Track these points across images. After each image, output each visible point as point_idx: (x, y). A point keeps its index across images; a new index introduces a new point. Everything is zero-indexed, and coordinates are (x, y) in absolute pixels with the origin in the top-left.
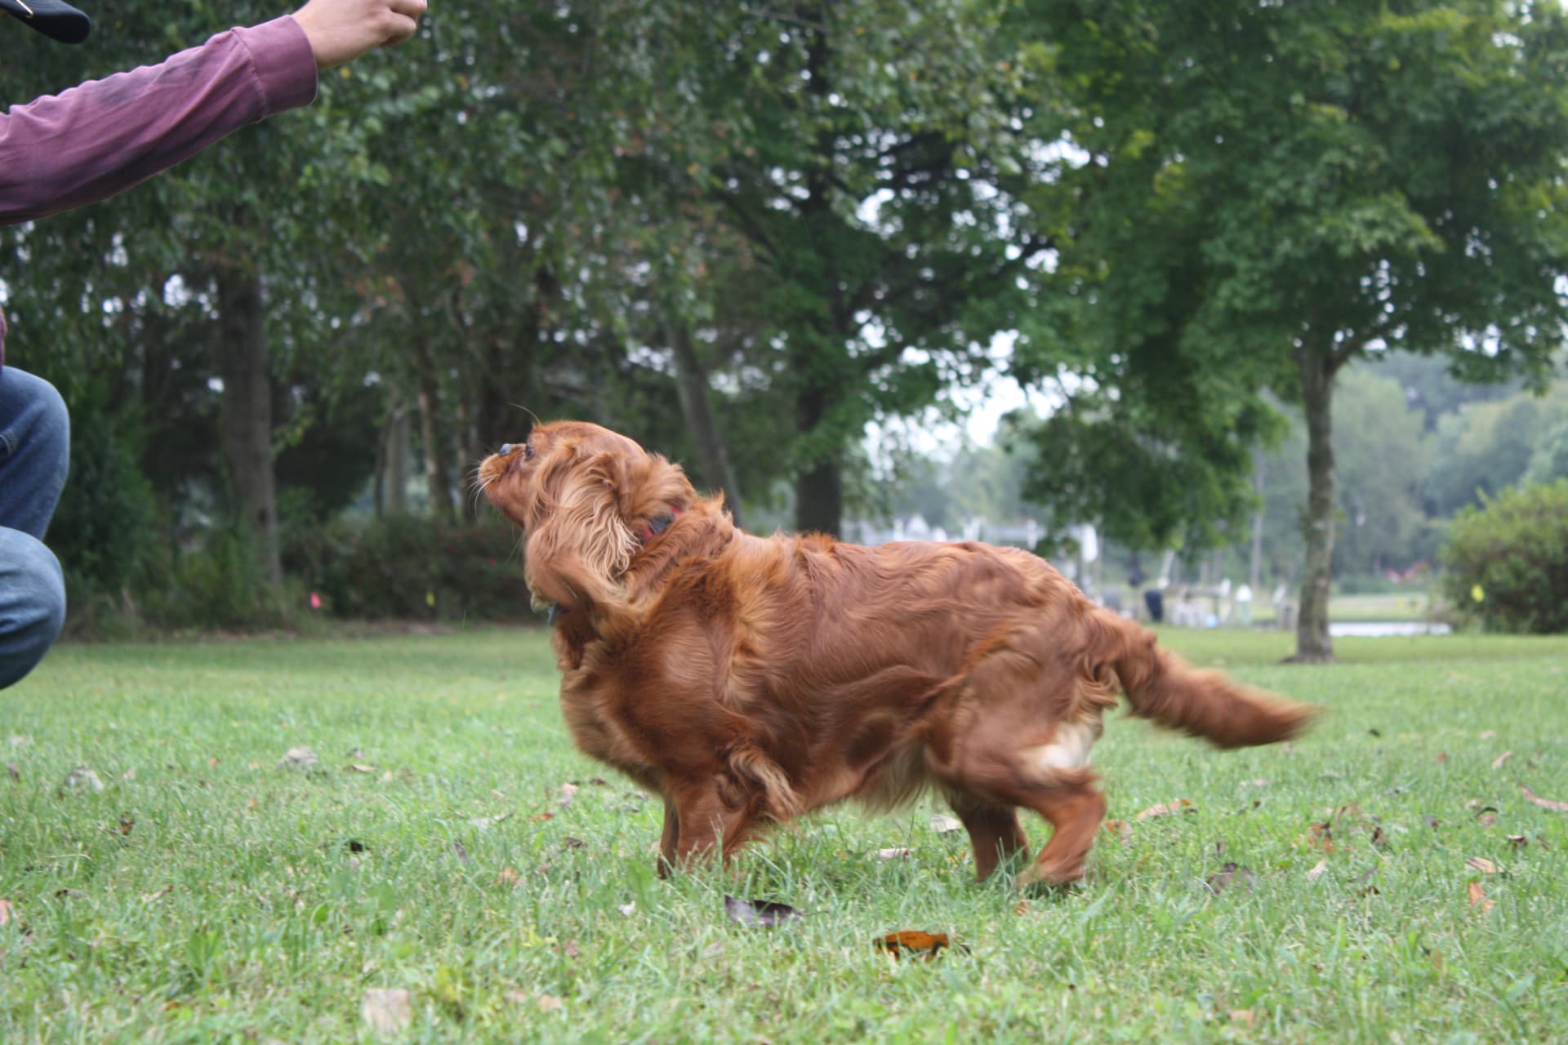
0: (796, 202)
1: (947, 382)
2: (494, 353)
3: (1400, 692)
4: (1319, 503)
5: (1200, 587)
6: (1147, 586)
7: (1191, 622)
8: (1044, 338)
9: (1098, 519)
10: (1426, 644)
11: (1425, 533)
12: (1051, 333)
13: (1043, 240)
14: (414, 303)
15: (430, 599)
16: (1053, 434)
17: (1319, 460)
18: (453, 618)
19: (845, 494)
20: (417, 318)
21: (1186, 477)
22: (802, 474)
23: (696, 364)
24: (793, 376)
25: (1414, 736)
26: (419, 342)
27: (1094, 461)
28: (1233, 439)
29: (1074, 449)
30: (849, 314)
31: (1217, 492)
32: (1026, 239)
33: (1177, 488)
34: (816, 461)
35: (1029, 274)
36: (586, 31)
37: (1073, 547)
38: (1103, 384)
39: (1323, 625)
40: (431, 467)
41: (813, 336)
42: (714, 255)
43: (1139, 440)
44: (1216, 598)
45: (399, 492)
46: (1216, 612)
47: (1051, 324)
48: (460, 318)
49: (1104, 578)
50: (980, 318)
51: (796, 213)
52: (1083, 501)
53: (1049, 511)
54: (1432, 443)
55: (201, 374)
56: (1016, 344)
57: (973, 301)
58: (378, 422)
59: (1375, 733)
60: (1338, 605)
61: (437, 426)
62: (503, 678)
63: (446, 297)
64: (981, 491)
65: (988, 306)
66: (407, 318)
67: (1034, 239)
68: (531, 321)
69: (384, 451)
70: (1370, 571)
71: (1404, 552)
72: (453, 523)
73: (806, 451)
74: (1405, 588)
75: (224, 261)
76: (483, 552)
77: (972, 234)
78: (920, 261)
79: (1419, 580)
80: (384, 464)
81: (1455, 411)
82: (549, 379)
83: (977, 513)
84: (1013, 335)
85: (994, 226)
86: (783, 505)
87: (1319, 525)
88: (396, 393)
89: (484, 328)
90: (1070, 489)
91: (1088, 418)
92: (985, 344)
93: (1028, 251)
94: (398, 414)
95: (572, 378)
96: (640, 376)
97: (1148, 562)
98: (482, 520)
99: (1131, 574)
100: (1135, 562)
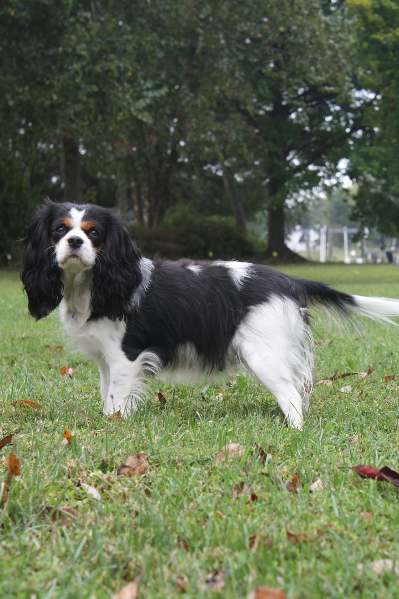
0: (267, 112)
1: (323, 178)
6: (387, 249)
8: (359, 161)
12: (362, 160)
16: (360, 196)
22: (270, 211)
23: (229, 171)
27: (375, 206)
29: (368, 201)
34: (276, 205)
38: (378, 178)
40: (136, 208)
47: (362, 156)
50: (336, 154)
51: (267, 116)
53: (359, 224)
56: (348, 163)
58: (116, 192)
61: (138, 193)
64: (322, 214)
65: (339, 150)
69: (117, 202)
72: (145, 228)
73: (273, 202)
76: (158, 239)
77: (332, 124)
82: (177, 176)
83: (324, 223)
84: (347, 161)
85: (339, 121)
86: (262, 222)
88: (121, 182)
90: (366, 216)
91: (373, 191)
92: (336, 164)
93: (354, 129)
94: (123, 189)
95: (184, 175)
96: (208, 175)
97: (387, 241)
98: (154, 227)
99: (380, 245)
100: (382, 241)
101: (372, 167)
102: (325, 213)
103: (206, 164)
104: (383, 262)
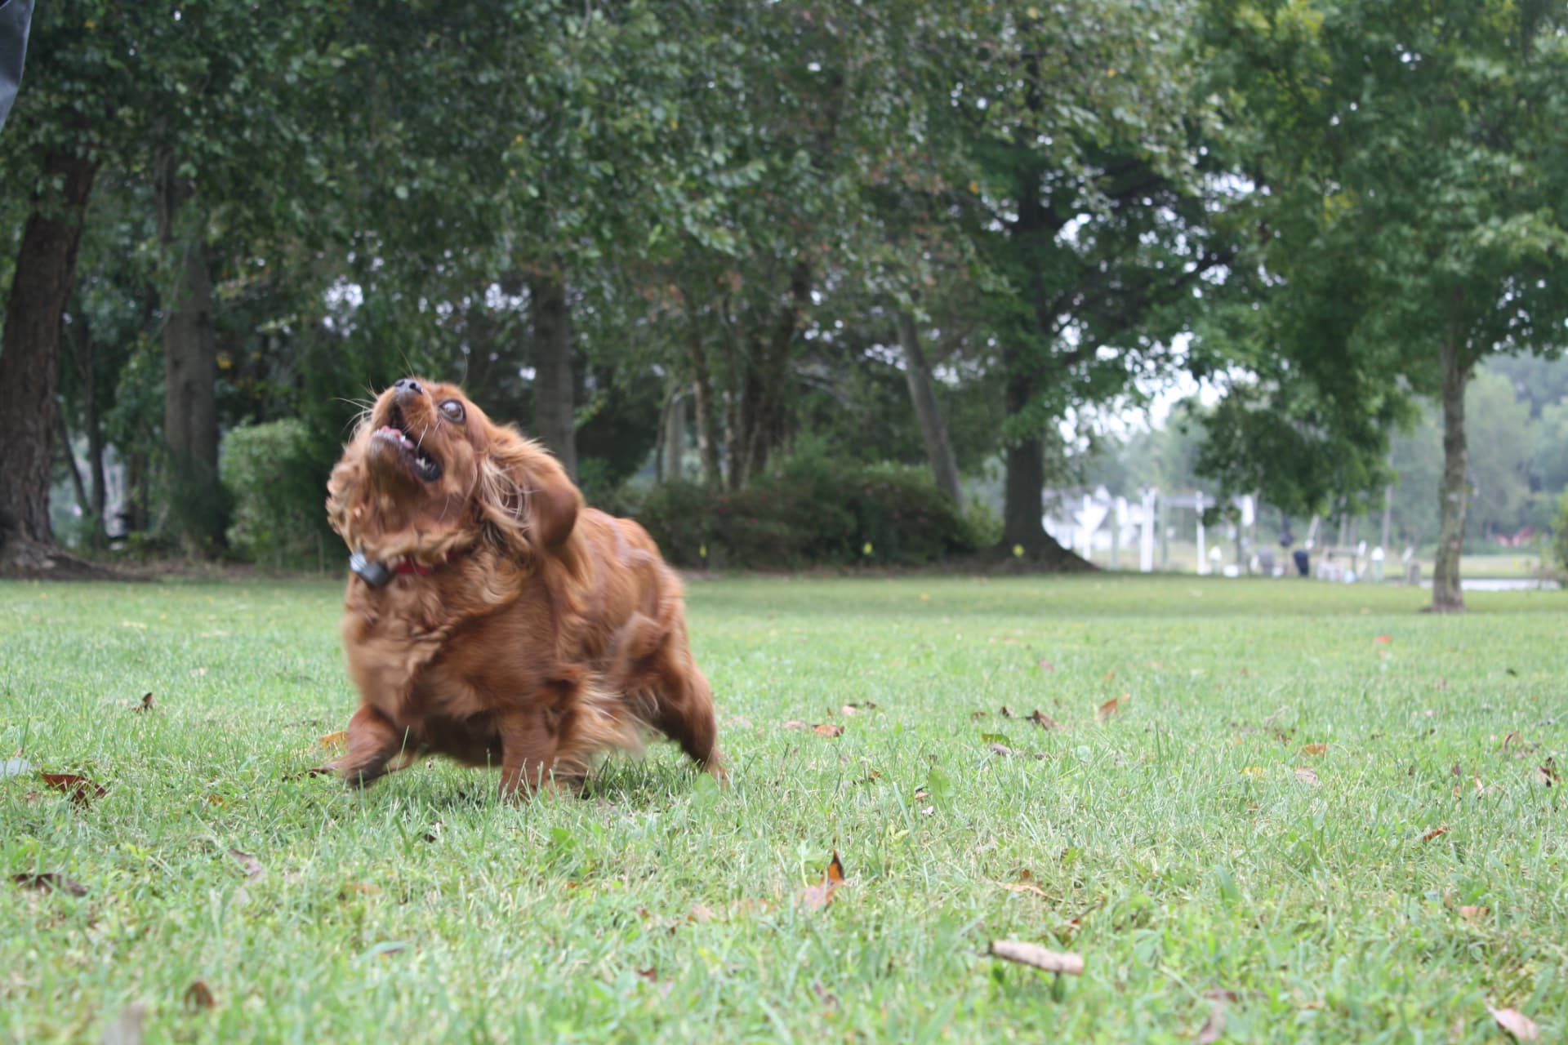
0: (1007, 225)
1: (1134, 374)
2: (757, 348)
3: (1529, 638)
4: (1453, 478)
5: (1340, 548)
6: (1297, 546)
7: (1333, 576)
8: (1214, 338)
9: (1257, 491)
10: (1540, 597)
11: (1530, 504)
12: (1221, 333)
13: (1214, 257)
14: (691, 307)
15: (703, 551)
16: (1221, 421)
17: (1454, 443)
18: (721, 567)
19: (1046, 467)
20: (694, 318)
21: (1333, 456)
22: (1011, 449)
23: (922, 360)
24: (1003, 368)
25: (1545, 675)
26: (694, 340)
27: (1254, 444)
28: (1374, 424)
29: (1239, 433)
30: (1052, 318)
31: (1361, 468)
32: (1200, 255)
33: (1326, 465)
34: (1023, 438)
35: (1203, 285)
36: (836, 80)
37: (1236, 516)
38: (1262, 376)
39: (1456, 581)
40: (703, 442)
41: (1022, 335)
42: (941, 268)
43: (1295, 425)
44: (1354, 557)
45: (676, 464)
46: (1354, 569)
47: (1221, 326)
48: (727, 317)
49: (1257, 539)
50: (1163, 320)
51: (1008, 234)
52: (1245, 476)
53: (1215, 485)
54: (1537, 429)
55: (515, 364)
56: (1190, 343)
57: (1156, 307)
58: (661, 405)
59: (1512, 672)
60: (1466, 564)
61: (709, 409)
62: (771, 617)
63: (719, 301)
64: (1155, 466)
65: (1168, 311)
66: (686, 319)
67: (1207, 255)
68: (788, 324)
69: (663, 428)
70: (1483, 536)
71: (1512, 520)
72: (721, 489)
73: (1014, 429)
74: (1512, 551)
75: (538, 271)
76: (746, 513)
77: (1156, 251)
78: (1110, 274)
79: (1526, 542)
80: (664, 440)
81: (1558, 403)
82: (800, 370)
83: (1152, 485)
84: (1189, 336)
85: (1174, 244)
86: (995, 476)
87: (1453, 497)
88: (674, 382)
89: (749, 328)
90: (1233, 465)
91: (1250, 406)
92: (1167, 344)
93: (1203, 265)
94: (676, 398)
95: (819, 369)
96: (873, 368)
97: (1297, 527)
98: (745, 486)
99: (1282, 536)
100: (1286, 527)
101: (1244, 350)
102: (1159, 460)
103: (871, 343)
104: (1285, 576)
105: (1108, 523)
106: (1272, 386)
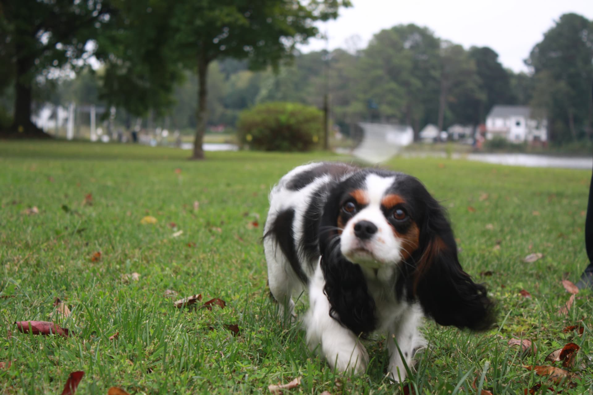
4: (201, 107)
6: (132, 129)
7: (147, 143)
11: (224, 114)
12: (108, 42)
13: (105, 10)
29: (115, 82)
32: (99, 9)
35: (100, 22)
37: (110, 116)
39: (201, 147)
43: (135, 80)
44: (155, 134)
46: (155, 140)
47: (108, 39)
49: (116, 125)
54: (228, 84)
56: (95, 46)
57: (81, 29)
64: (72, 93)
65: (86, 31)
67: (102, 9)
71: (217, 120)
74: (217, 133)
81: (235, 74)
83: (73, 102)
84: (94, 43)
91: (119, 72)
92: (84, 45)
93: (101, 13)
97: (132, 121)
99: (126, 124)
100: (128, 120)
101: (118, 49)
102: (75, 92)
104: (128, 142)
105: (54, 116)
106: (128, 64)
